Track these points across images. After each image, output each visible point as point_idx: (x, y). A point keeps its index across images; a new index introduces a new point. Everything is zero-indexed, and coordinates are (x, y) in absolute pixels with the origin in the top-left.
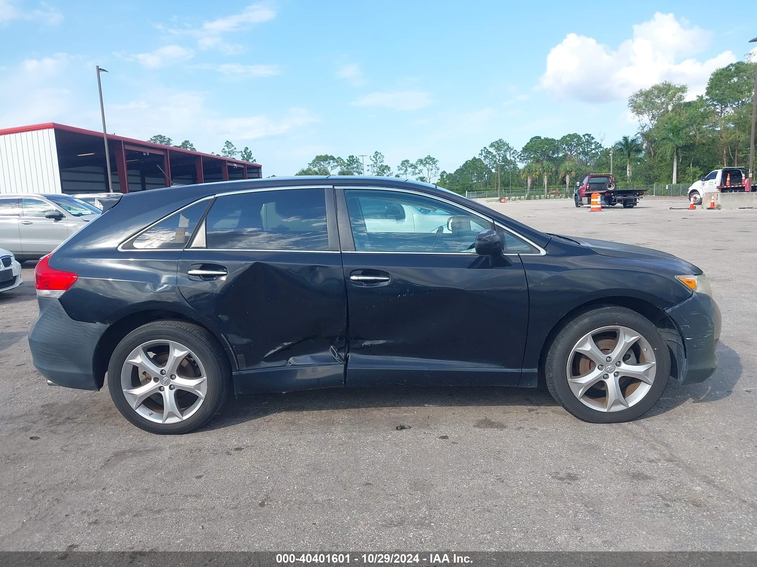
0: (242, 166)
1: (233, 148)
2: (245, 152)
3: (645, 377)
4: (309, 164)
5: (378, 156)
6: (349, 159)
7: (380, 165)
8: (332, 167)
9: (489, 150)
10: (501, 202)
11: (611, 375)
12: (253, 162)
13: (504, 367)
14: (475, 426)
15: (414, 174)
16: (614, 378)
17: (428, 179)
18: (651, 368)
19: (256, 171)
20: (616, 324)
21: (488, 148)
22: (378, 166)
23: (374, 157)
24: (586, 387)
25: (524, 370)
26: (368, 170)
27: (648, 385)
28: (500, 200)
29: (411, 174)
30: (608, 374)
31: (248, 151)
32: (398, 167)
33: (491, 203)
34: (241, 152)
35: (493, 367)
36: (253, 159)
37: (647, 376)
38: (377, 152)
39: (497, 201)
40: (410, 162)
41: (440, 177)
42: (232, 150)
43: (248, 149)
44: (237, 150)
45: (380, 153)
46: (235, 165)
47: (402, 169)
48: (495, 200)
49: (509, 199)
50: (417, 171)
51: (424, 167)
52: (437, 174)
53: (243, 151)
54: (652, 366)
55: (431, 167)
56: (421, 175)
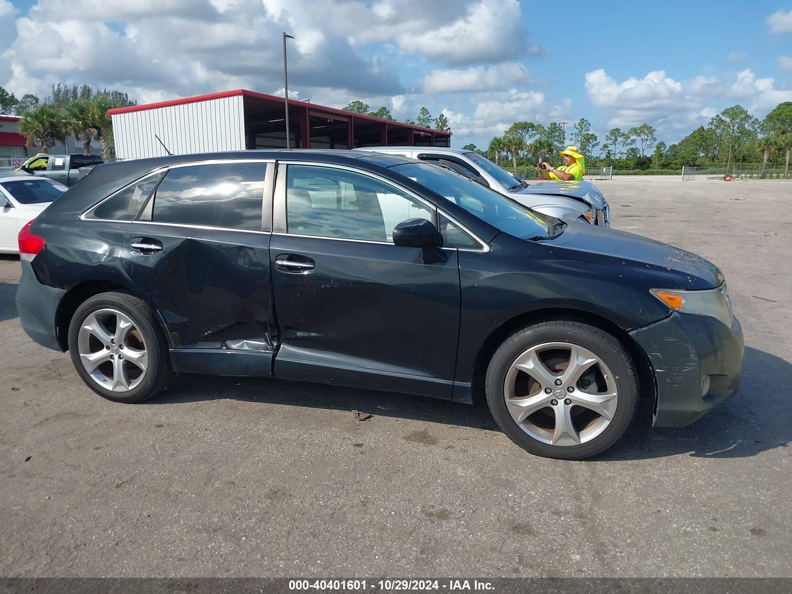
0: (430, 135)
1: (428, 115)
2: (440, 119)
3: (603, 409)
4: (505, 132)
5: (584, 124)
6: (550, 127)
7: (585, 133)
8: (530, 135)
9: (722, 119)
10: (725, 180)
11: (561, 402)
12: (447, 130)
13: (433, 376)
14: (404, 438)
15: (625, 144)
16: (564, 406)
17: (641, 150)
18: (611, 401)
19: (444, 139)
20: (567, 341)
21: (721, 116)
22: (583, 134)
23: (579, 124)
24: (526, 411)
25: (457, 383)
26: (572, 139)
27: (607, 421)
28: (725, 179)
29: (622, 144)
30: (558, 400)
31: (444, 118)
32: (607, 136)
33: (714, 180)
34: (437, 119)
35: (420, 374)
36: (448, 127)
37: (606, 409)
38: (583, 119)
39: (721, 179)
40: (621, 131)
41: (655, 149)
42: (427, 118)
43: (443, 116)
44: (432, 118)
45: (587, 120)
46: (422, 133)
47: (610, 139)
48: (719, 177)
49: (738, 177)
50: (629, 141)
51: (638, 136)
52: (653, 146)
53: (438, 119)
54: (611, 399)
55: (646, 137)
56: (633, 146)
